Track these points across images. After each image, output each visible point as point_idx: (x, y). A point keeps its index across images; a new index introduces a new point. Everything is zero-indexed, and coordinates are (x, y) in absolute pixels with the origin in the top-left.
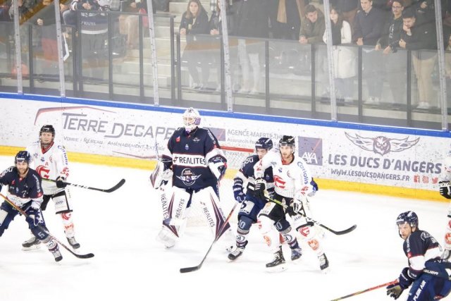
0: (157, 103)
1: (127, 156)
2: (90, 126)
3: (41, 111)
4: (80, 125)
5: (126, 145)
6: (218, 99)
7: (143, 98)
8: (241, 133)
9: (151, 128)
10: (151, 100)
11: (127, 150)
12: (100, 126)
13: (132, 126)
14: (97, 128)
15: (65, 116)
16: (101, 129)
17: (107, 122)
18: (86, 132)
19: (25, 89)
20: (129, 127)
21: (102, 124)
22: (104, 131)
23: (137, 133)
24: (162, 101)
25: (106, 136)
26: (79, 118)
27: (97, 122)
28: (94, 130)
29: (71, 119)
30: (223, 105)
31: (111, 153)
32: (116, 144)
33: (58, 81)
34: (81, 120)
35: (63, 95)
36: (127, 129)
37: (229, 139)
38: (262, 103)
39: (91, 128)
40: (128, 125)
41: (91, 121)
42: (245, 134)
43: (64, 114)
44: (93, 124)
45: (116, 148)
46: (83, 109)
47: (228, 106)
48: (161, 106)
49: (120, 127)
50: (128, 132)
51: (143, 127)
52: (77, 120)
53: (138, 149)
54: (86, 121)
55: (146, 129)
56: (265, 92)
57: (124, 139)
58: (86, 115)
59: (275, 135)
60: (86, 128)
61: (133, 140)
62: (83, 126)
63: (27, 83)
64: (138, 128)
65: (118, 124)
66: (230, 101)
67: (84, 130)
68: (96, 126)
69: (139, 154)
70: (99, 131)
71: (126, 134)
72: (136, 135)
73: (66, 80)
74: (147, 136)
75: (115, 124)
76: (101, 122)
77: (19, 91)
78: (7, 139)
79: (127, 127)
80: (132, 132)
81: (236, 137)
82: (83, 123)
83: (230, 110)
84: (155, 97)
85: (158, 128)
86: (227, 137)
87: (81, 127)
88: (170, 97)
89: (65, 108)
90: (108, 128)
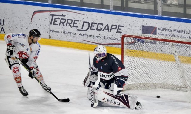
0: (112, 9)
1: (91, 43)
2: (67, 23)
3: (35, 12)
4: (61, 22)
5: (91, 36)
6: (152, 7)
7: (102, 5)
8: (167, 30)
9: (107, 25)
10: (108, 7)
11: (91, 39)
12: (74, 23)
13: (96, 23)
14: (72, 25)
15: (52, 16)
16: (75, 25)
17: (78, 21)
18: (65, 27)
20: (93, 24)
21: (76, 22)
22: (77, 27)
23: (99, 28)
24: (116, 8)
25: (78, 30)
26: (61, 17)
27: (72, 20)
28: (70, 26)
29: (55, 18)
30: (156, 12)
31: (81, 41)
32: (84, 35)
34: (62, 19)
35: (50, 2)
36: (92, 26)
37: (159, 34)
38: (181, 10)
39: (68, 24)
40: (92, 23)
41: (68, 20)
42: (170, 30)
43: (50, 15)
44: (70, 22)
45: (84, 38)
46: (63, 12)
47: (159, 12)
48: (115, 11)
49: (87, 24)
50: (93, 28)
51: (102, 24)
52: (59, 19)
53: (98, 39)
54: (65, 20)
55: (104, 26)
56: (183, 3)
57: (90, 32)
58: (65, 16)
59: (190, 31)
60: (65, 24)
61: (95, 33)
62: (63, 23)
64: (99, 25)
65: (86, 22)
66: (160, 9)
67: (64, 25)
68: (71, 23)
69: (100, 42)
70: (73, 26)
71: (91, 29)
72: (98, 30)
74: (105, 30)
75: (84, 22)
76: (75, 21)
79: (92, 24)
80: (95, 27)
81: (164, 32)
82: (63, 21)
83: (160, 14)
84: (111, 5)
85: (112, 25)
86: (157, 32)
87: (61, 23)
88: (120, 6)
89: (51, 11)
90: (79, 25)
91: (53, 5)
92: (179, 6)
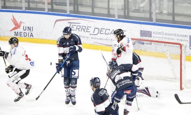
0: (116, 18)
1: (101, 45)
2: (82, 29)
3: (57, 21)
4: (77, 28)
5: (100, 39)
6: (148, 16)
7: (109, 15)
8: (160, 33)
9: (113, 30)
10: (113, 16)
11: (101, 42)
12: (87, 29)
13: (104, 29)
14: (85, 30)
15: (70, 24)
16: (88, 30)
17: (91, 27)
18: (80, 32)
19: (49, 10)
20: (102, 30)
21: (88, 28)
22: (89, 32)
23: (106, 33)
24: (119, 16)
25: (90, 34)
26: (77, 25)
27: (85, 27)
28: (84, 31)
29: (73, 25)
30: (151, 19)
31: (93, 43)
32: (95, 38)
33: (66, 5)
34: (77, 26)
35: (68, 13)
36: (101, 31)
37: (153, 37)
38: (171, 18)
39: (83, 30)
40: (101, 29)
41: (83, 26)
42: (162, 34)
43: (69, 23)
44: (84, 28)
45: (95, 40)
46: (79, 20)
47: (153, 20)
48: (119, 19)
49: (98, 30)
50: (102, 32)
51: (109, 30)
52: (75, 26)
53: (106, 41)
54: (80, 26)
55: (111, 31)
56: (172, 12)
57: (99, 36)
58: (80, 23)
59: (178, 34)
60: (80, 30)
61: (104, 36)
63: (50, 7)
64: (107, 30)
65: (97, 28)
66: (154, 17)
67: (79, 31)
68: (85, 29)
69: (107, 44)
70: (87, 31)
71: (100, 33)
72: (106, 34)
73: (70, 6)
74: (111, 34)
75: (95, 28)
76: (88, 27)
77: (46, 11)
78: (40, 35)
79: (101, 30)
80: (104, 32)
81: (157, 36)
82: (78, 27)
83: (154, 21)
84: (116, 14)
86: (152, 35)
87: (77, 29)
88: (123, 15)
89: (69, 19)
90: (91, 30)
91: (71, 15)
92: (169, 14)
